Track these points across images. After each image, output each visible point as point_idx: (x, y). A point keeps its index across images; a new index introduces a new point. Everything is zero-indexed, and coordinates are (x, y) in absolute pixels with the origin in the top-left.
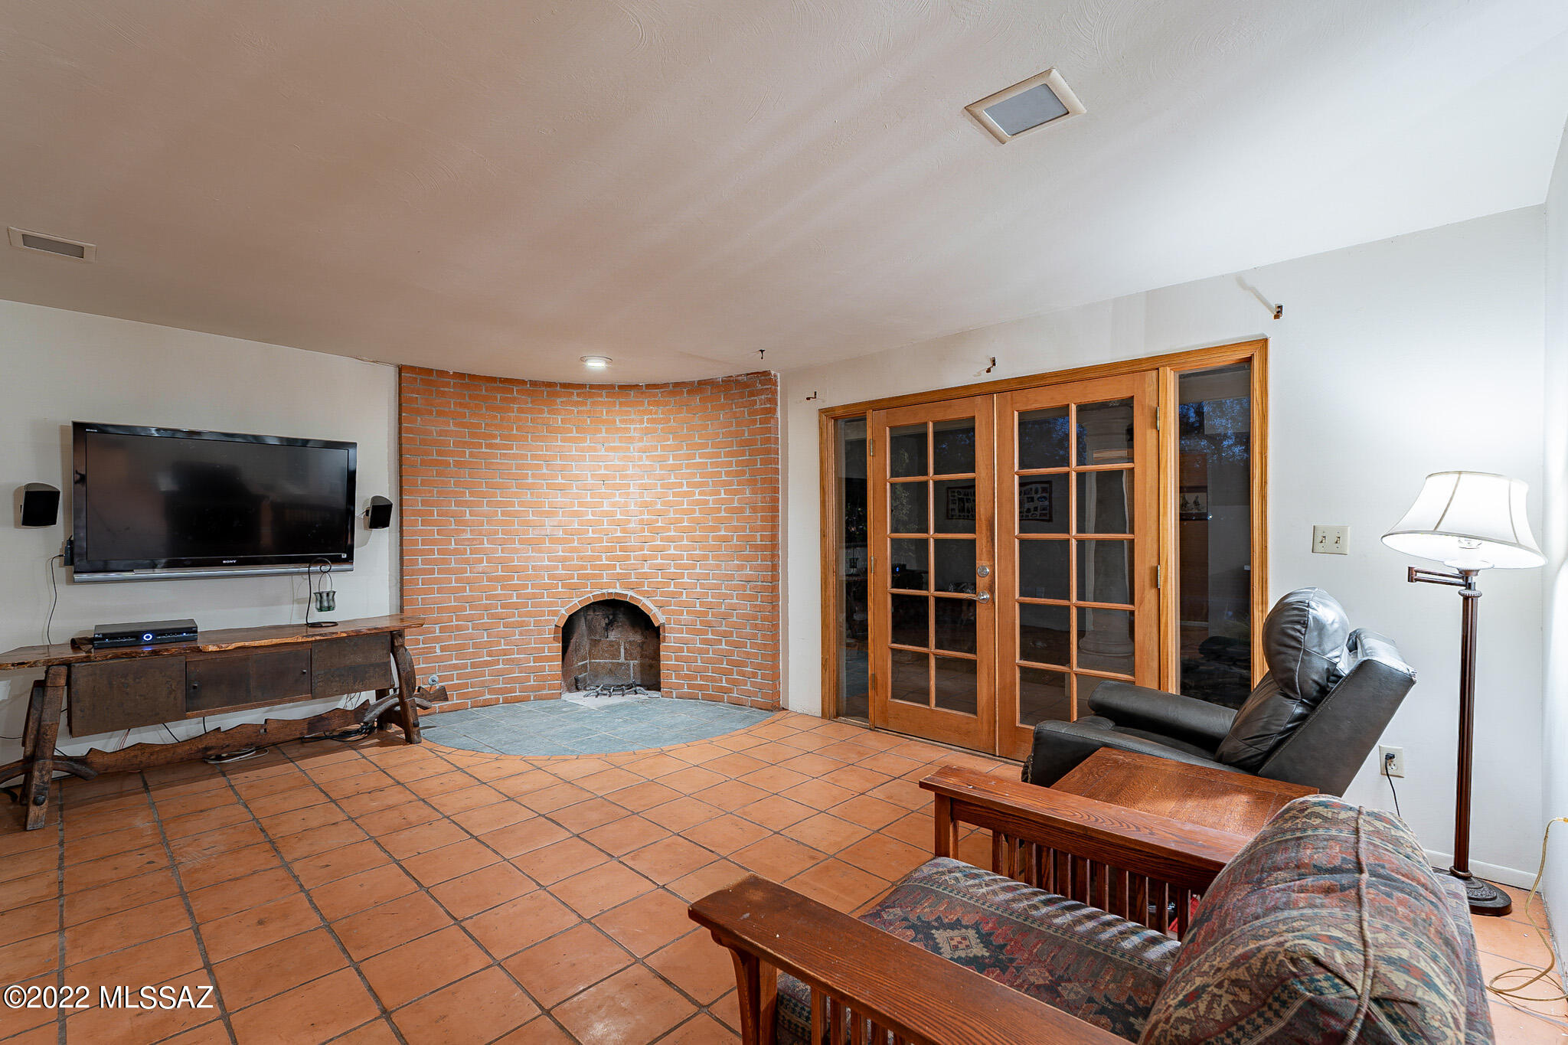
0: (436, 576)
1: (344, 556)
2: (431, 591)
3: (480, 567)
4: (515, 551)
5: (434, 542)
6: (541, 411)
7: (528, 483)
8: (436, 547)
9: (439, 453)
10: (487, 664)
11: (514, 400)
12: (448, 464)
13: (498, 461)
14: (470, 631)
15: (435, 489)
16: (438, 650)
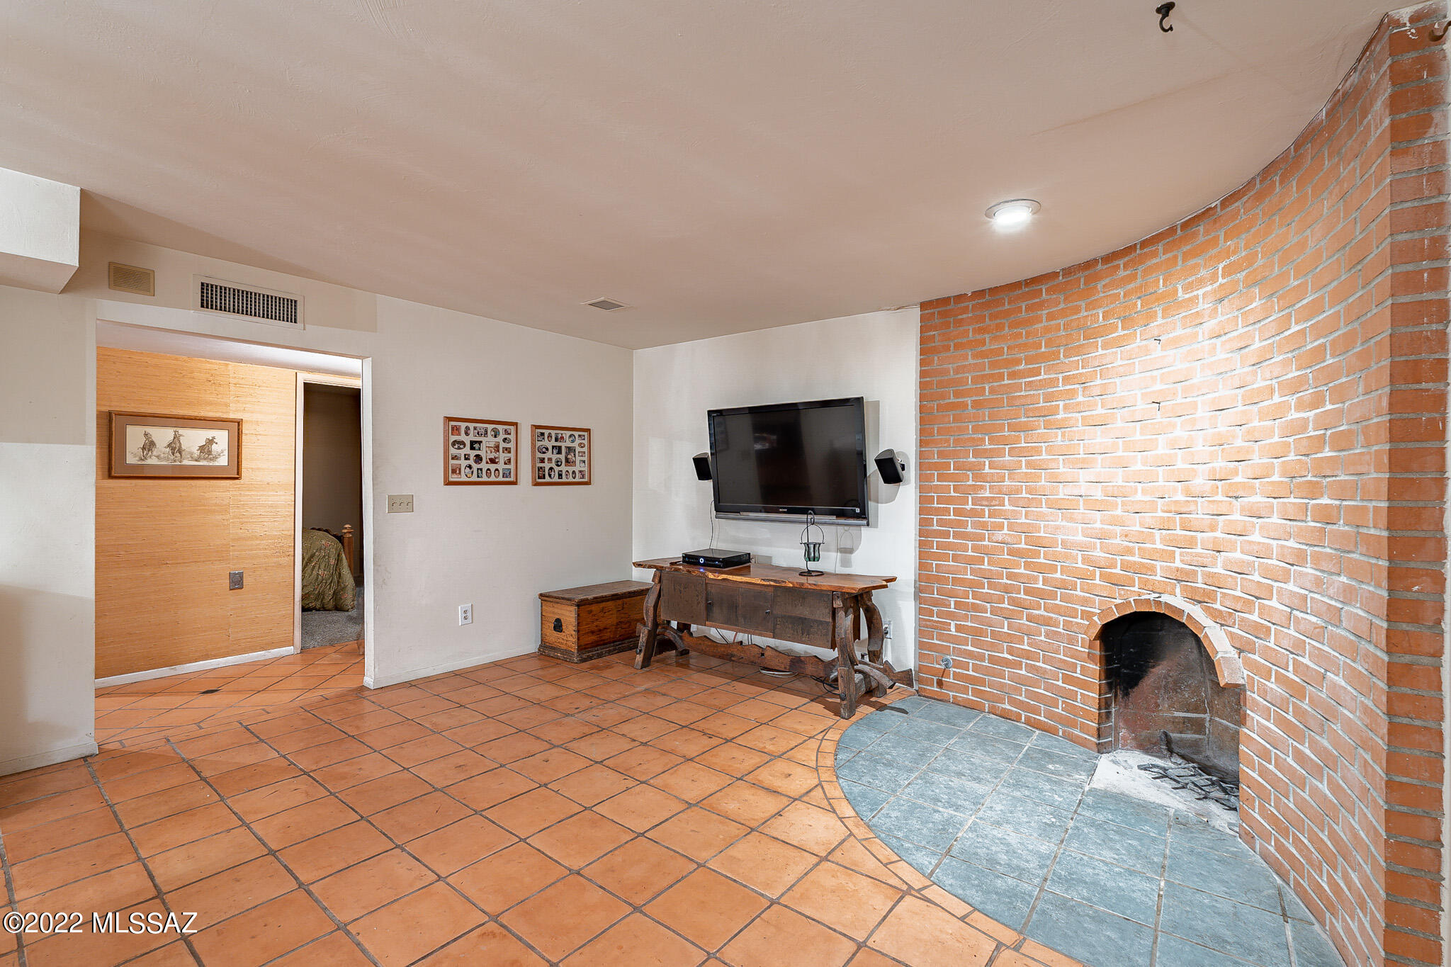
0: (951, 540)
1: (858, 510)
2: (945, 557)
3: (999, 535)
4: (1041, 517)
5: (950, 500)
6: (1077, 310)
7: (1058, 420)
8: (952, 507)
9: (957, 395)
10: (1007, 663)
11: (1041, 306)
12: (965, 405)
13: (1023, 393)
14: (988, 615)
15: (952, 438)
16: (953, 629)
